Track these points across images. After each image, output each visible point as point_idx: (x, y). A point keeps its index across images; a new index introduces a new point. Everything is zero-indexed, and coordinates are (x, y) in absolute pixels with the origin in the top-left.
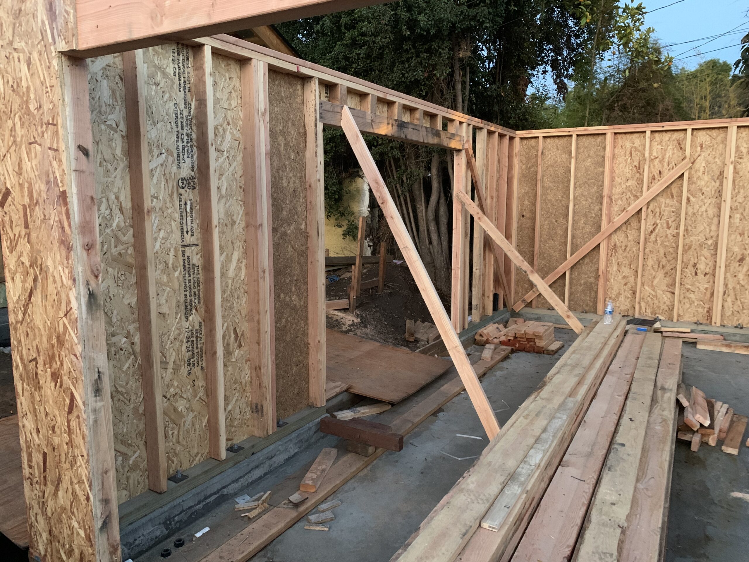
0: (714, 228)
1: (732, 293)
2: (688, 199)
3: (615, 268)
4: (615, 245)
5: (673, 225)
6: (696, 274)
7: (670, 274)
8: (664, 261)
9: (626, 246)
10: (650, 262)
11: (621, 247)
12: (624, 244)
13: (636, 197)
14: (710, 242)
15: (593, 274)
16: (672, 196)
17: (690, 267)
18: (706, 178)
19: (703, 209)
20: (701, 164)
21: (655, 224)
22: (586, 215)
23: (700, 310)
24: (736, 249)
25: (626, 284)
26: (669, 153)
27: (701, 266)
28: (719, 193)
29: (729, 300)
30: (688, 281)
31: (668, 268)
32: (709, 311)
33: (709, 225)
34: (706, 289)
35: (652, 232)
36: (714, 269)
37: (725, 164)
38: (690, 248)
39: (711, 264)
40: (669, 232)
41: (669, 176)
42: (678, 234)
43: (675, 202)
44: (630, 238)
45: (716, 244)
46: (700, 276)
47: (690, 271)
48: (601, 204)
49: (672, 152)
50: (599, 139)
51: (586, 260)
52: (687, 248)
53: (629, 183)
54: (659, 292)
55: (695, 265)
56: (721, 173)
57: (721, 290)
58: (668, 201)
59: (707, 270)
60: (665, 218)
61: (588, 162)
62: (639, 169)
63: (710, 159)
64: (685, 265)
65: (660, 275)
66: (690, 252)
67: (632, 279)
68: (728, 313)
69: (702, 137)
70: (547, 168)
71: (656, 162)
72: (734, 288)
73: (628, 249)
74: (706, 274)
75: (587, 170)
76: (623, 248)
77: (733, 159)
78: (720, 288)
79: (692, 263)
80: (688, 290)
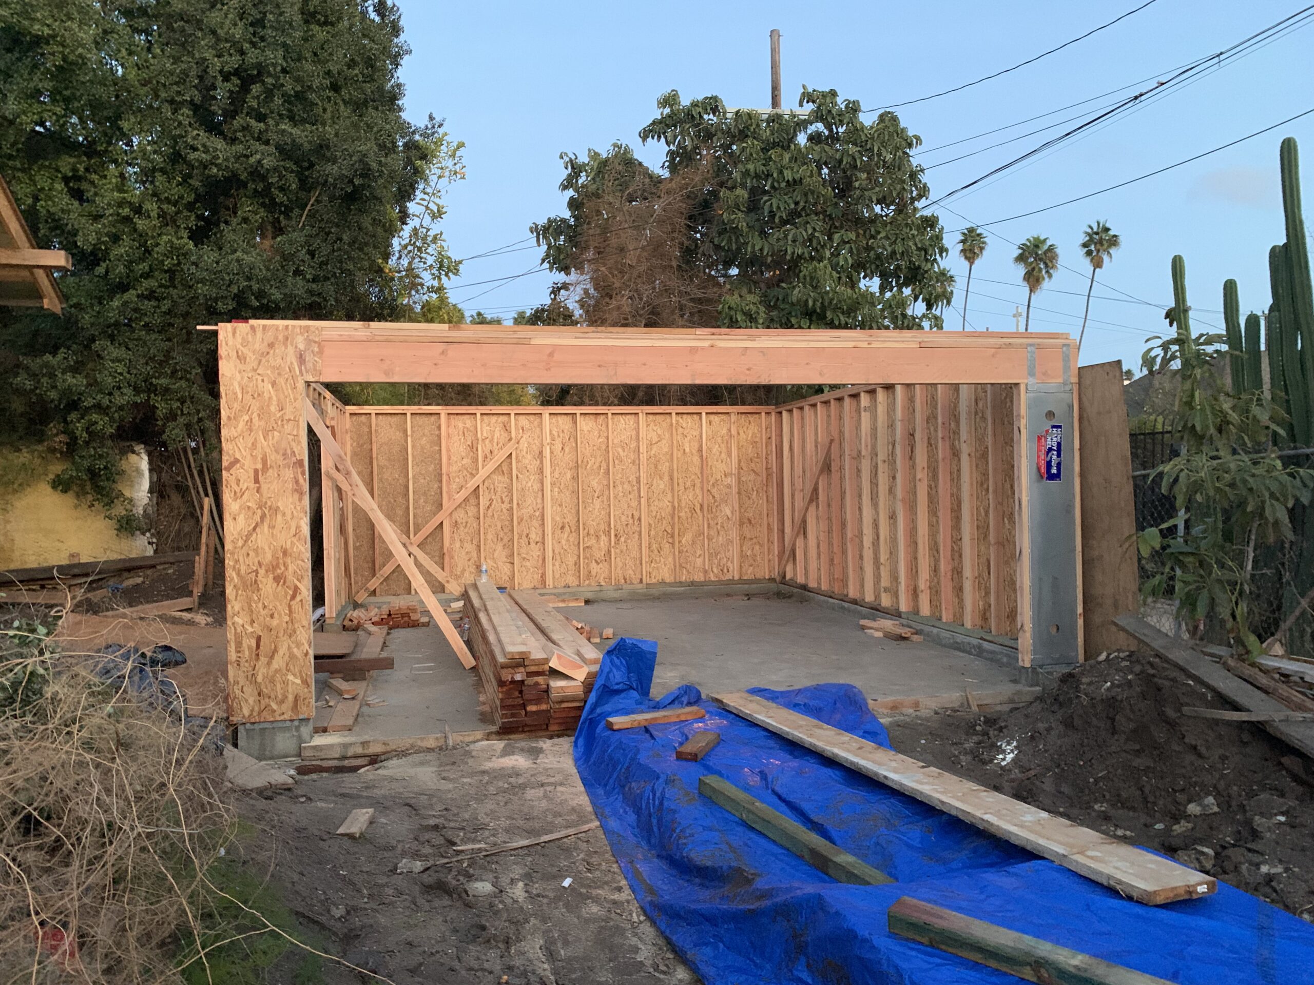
0: (539, 501)
1: (558, 557)
2: (517, 476)
3: (458, 544)
4: (457, 522)
5: (507, 500)
6: (529, 543)
7: (509, 545)
8: (501, 534)
9: (467, 522)
10: (490, 536)
11: (462, 523)
12: (464, 521)
13: (473, 475)
14: (537, 514)
15: (437, 554)
16: (504, 474)
17: (524, 537)
18: (529, 457)
19: (529, 484)
20: (524, 444)
21: (491, 500)
22: (425, 494)
23: (535, 576)
24: (558, 519)
25: (470, 560)
26: (497, 434)
27: (533, 536)
28: (541, 470)
29: (557, 564)
30: (523, 551)
31: (506, 540)
32: (543, 575)
33: (536, 498)
34: (539, 556)
35: (489, 507)
36: (543, 538)
37: (542, 445)
39: (540, 533)
40: (503, 506)
41: (501, 456)
42: (512, 508)
43: (506, 479)
44: (470, 514)
45: (543, 515)
46: (533, 545)
47: (524, 541)
48: (441, 481)
49: (499, 433)
50: (433, 418)
51: (429, 539)
52: (521, 520)
53: (465, 461)
54: (500, 564)
55: (527, 535)
56: (541, 453)
57: (551, 555)
58: (500, 478)
59: (538, 539)
60: (499, 494)
61: (424, 441)
62: (473, 448)
63: (530, 440)
64: (520, 537)
65: (499, 547)
66: (523, 524)
67: (474, 554)
68: (557, 576)
69: (523, 421)
70: (381, 445)
71: (487, 442)
72: (559, 553)
73: (469, 525)
74: (537, 542)
75: (422, 448)
76: (464, 524)
77: (549, 440)
78: (549, 554)
79: (525, 533)
80: (524, 559)
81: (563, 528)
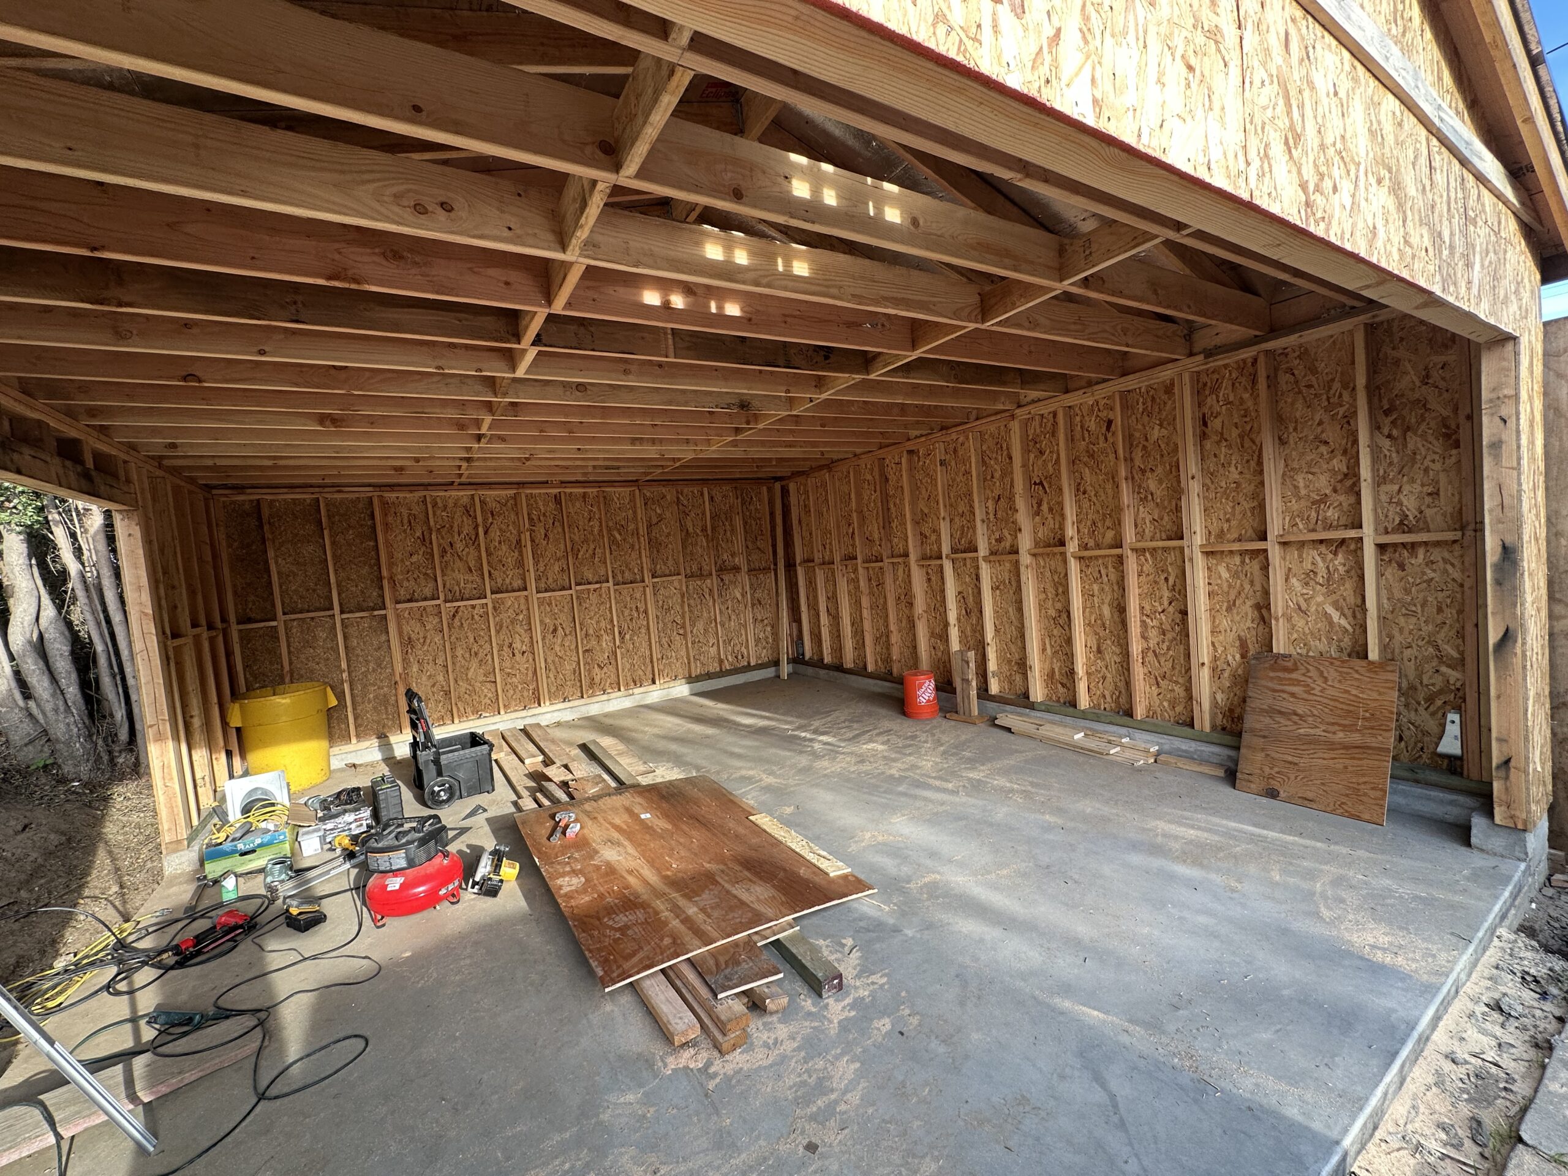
1: (553, 667)
2: (490, 572)
3: (415, 668)
4: (409, 638)
6: (514, 655)
7: (487, 660)
8: (476, 648)
9: (425, 638)
10: (459, 652)
11: (418, 640)
12: (421, 635)
13: (427, 575)
14: (522, 617)
15: (386, 683)
16: (471, 570)
17: (507, 648)
18: (504, 549)
19: (508, 582)
20: (496, 534)
21: (458, 606)
23: (526, 693)
24: (548, 621)
25: (433, 686)
27: (517, 645)
28: (521, 564)
29: (551, 675)
30: (507, 665)
31: (482, 654)
32: (536, 691)
34: (527, 669)
35: (454, 616)
36: (532, 646)
37: (520, 533)
38: (501, 627)
39: (527, 640)
40: (475, 612)
43: (476, 578)
44: (429, 627)
45: (529, 619)
46: (518, 656)
47: (507, 652)
48: (381, 588)
49: (460, 522)
50: (361, 503)
53: (414, 558)
54: (478, 685)
55: (510, 645)
56: (519, 542)
57: (543, 666)
58: (467, 577)
59: (524, 648)
61: (350, 536)
62: (425, 542)
63: (504, 527)
64: (501, 649)
65: (474, 664)
67: (440, 677)
71: (445, 533)
72: (553, 662)
73: (428, 641)
74: (524, 652)
75: (349, 546)
76: (422, 641)
78: (541, 664)
79: (507, 643)
80: (509, 674)
81: (555, 630)
